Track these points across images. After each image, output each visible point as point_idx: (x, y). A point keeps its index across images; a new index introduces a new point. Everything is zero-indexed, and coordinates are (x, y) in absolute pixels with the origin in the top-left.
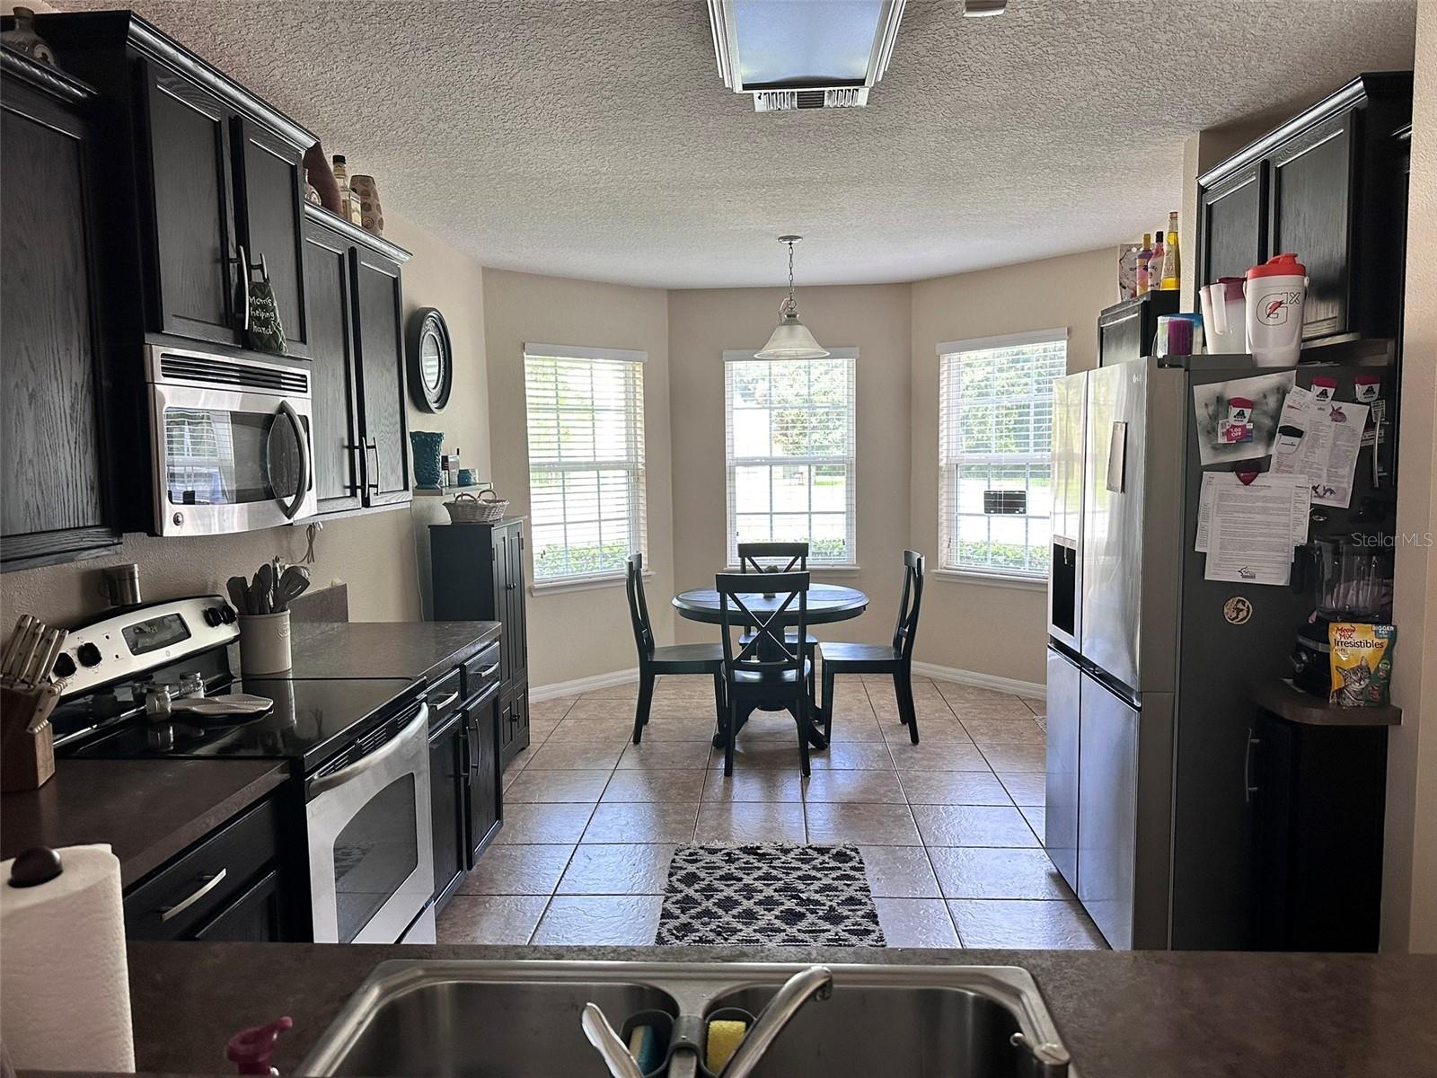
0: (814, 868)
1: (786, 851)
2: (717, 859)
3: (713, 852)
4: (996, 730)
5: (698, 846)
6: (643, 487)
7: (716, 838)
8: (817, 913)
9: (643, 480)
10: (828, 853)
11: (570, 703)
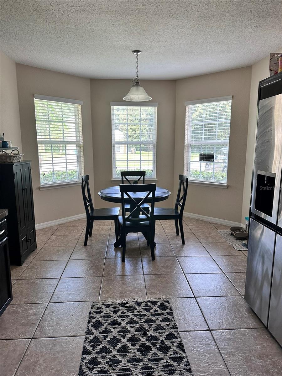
0: (152, 314)
1: (139, 304)
2: (109, 310)
3: (108, 306)
4: (206, 236)
5: (101, 302)
6: (82, 151)
7: (109, 297)
8: (156, 346)
9: (82, 148)
10: (157, 304)
11: (55, 229)
